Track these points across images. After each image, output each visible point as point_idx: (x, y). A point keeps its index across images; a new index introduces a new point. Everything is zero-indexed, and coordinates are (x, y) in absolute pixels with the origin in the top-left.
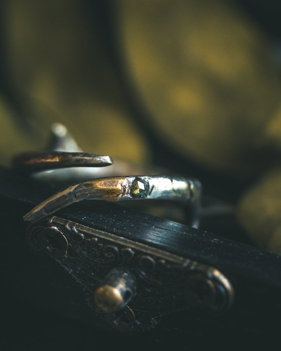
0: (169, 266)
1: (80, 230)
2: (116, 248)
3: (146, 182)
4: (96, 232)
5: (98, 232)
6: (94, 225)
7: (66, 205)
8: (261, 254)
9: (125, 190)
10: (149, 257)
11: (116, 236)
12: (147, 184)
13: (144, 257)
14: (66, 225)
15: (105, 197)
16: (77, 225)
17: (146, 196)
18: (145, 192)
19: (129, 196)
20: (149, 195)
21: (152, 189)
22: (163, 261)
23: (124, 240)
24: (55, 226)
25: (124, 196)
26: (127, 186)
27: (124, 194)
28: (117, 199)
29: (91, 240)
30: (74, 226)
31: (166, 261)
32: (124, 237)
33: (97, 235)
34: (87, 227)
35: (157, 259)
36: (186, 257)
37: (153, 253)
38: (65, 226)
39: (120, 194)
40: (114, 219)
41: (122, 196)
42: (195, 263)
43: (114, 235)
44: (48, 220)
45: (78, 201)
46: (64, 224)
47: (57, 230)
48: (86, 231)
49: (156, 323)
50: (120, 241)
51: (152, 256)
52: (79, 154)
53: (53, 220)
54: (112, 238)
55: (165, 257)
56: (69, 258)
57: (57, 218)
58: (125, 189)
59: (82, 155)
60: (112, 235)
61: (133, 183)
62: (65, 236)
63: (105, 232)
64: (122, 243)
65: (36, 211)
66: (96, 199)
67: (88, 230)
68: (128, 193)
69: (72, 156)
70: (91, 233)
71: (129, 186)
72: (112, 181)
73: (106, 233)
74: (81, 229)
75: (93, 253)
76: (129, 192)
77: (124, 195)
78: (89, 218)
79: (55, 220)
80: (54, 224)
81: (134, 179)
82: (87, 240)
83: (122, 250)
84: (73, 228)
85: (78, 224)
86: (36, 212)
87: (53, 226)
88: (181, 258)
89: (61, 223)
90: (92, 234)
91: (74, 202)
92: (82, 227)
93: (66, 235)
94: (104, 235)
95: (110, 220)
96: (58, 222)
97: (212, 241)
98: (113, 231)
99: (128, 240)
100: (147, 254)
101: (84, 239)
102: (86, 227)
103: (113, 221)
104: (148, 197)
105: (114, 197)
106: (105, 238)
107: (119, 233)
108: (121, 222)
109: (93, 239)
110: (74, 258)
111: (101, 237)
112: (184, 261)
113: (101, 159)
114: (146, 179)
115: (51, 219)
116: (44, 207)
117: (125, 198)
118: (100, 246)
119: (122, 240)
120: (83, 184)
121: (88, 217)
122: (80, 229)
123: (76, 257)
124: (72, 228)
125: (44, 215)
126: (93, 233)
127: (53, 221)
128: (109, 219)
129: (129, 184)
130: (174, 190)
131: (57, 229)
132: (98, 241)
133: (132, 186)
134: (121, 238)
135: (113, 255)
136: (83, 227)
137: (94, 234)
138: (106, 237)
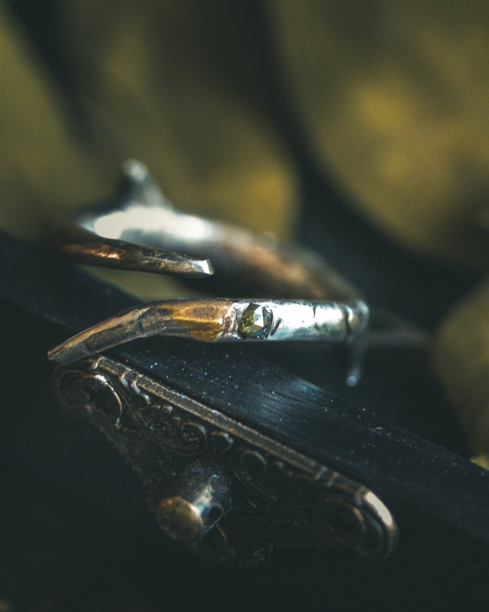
0: (290, 474)
1: (145, 388)
2: (203, 429)
3: (268, 312)
4: (172, 396)
5: (175, 395)
6: (170, 381)
7: (122, 342)
8: (454, 464)
9: (228, 326)
10: (257, 454)
11: (205, 407)
12: (269, 317)
13: (249, 452)
14: (121, 375)
15: (194, 335)
16: (139, 378)
17: (267, 336)
18: (264, 331)
19: (236, 336)
20: (272, 334)
21: (277, 325)
22: (281, 465)
23: (219, 417)
24: (102, 375)
25: (226, 335)
26: (233, 319)
27: (226, 331)
28: (214, 339)
29: (161, 408)
30: (134, 379)
31: (287, 464)
32: (219, 411)
33: (172, 402)
34: (157, 384)
35: (272, 459)
36: (321, 461)
37: (265, 448)
38: (119, 377)
39: (220, 332)
40: (206, 371)
41: (223, 335)
42: (336, 475)
43: (202, 405)
44: (91, 364)
45: (145, 335)
46: (117, 374)
47: (104, 383)
48: (154, 392)
49: (262, 559)
50: (211, 418)
51: (262, 452)
52: (156, 252)
53: (101, 362)
54: (196, 411)
55: (285, 458)
56: (122, 428)
57: (106, 361)
58: (228, 323)
59: (160, 255)
60: (199, 404)
61: (244, 313)
62: (118, 394)
63: (186, 397)
64: (213, 422)
65: (70, 345)
66: (177, 335)
67: (158, 389)
68: (233, 331)
69: (143, 253)
70: (162, 396)
71: (237, 318)
72: (208, 308)
73: (189, 399)
74: (147, 386)
75: (164, 428)
76: (236, 329)
77: (227, 333)
78: (162, 366)
79: (104, 364)
80: (101, 371)
81: (247, 307)
82: (155, 406)
83: (213, 434)
84: (132, 383)
85: (141, 376)
86: (71, 348)
87: (99, 374)
88: (313, 463)
89: (113, 372)
90: (164, 397)
91: (139, 337)
92: (148, 383)
93: (119, 392)
94: (185, 402)
95: (198, 373)
96: (108, 368)
97: (372, 430)
98: (201, 396)
99: (225, 418)
100: (254, 448)
101: (150, 404)
102: (154, 383)
103: (203, 375)
104: (270, 338)
105: (208, 335)
106: (186, 409)
107: (212, 401)
108: (217, 379)
109: (165, 407)
110: (131, 431)
111: (179, 405)
112: (317, 469)
113: (193, 266)
114: (268, 307)
115: (96, 362)
116: (85, 342)
117: (228, 338)
118: (176, 420)
119: (214, 416)
120: (156, 309)
121: (160, 364)
122: (143, 386)
123: (135, 431)
124: (130, 383)
125: (84, 354)
126: (166, 396)
127: (98, 366)
128: (196, 370)
129: (237, 315)
130: (316, 327)
131: (105, 380)
132: (172, 412)
133: (242, 319)
134: (214, 411)
135: (196, 439)
136: (150, 383)
137: (168, 399)
138: (187, 406)
